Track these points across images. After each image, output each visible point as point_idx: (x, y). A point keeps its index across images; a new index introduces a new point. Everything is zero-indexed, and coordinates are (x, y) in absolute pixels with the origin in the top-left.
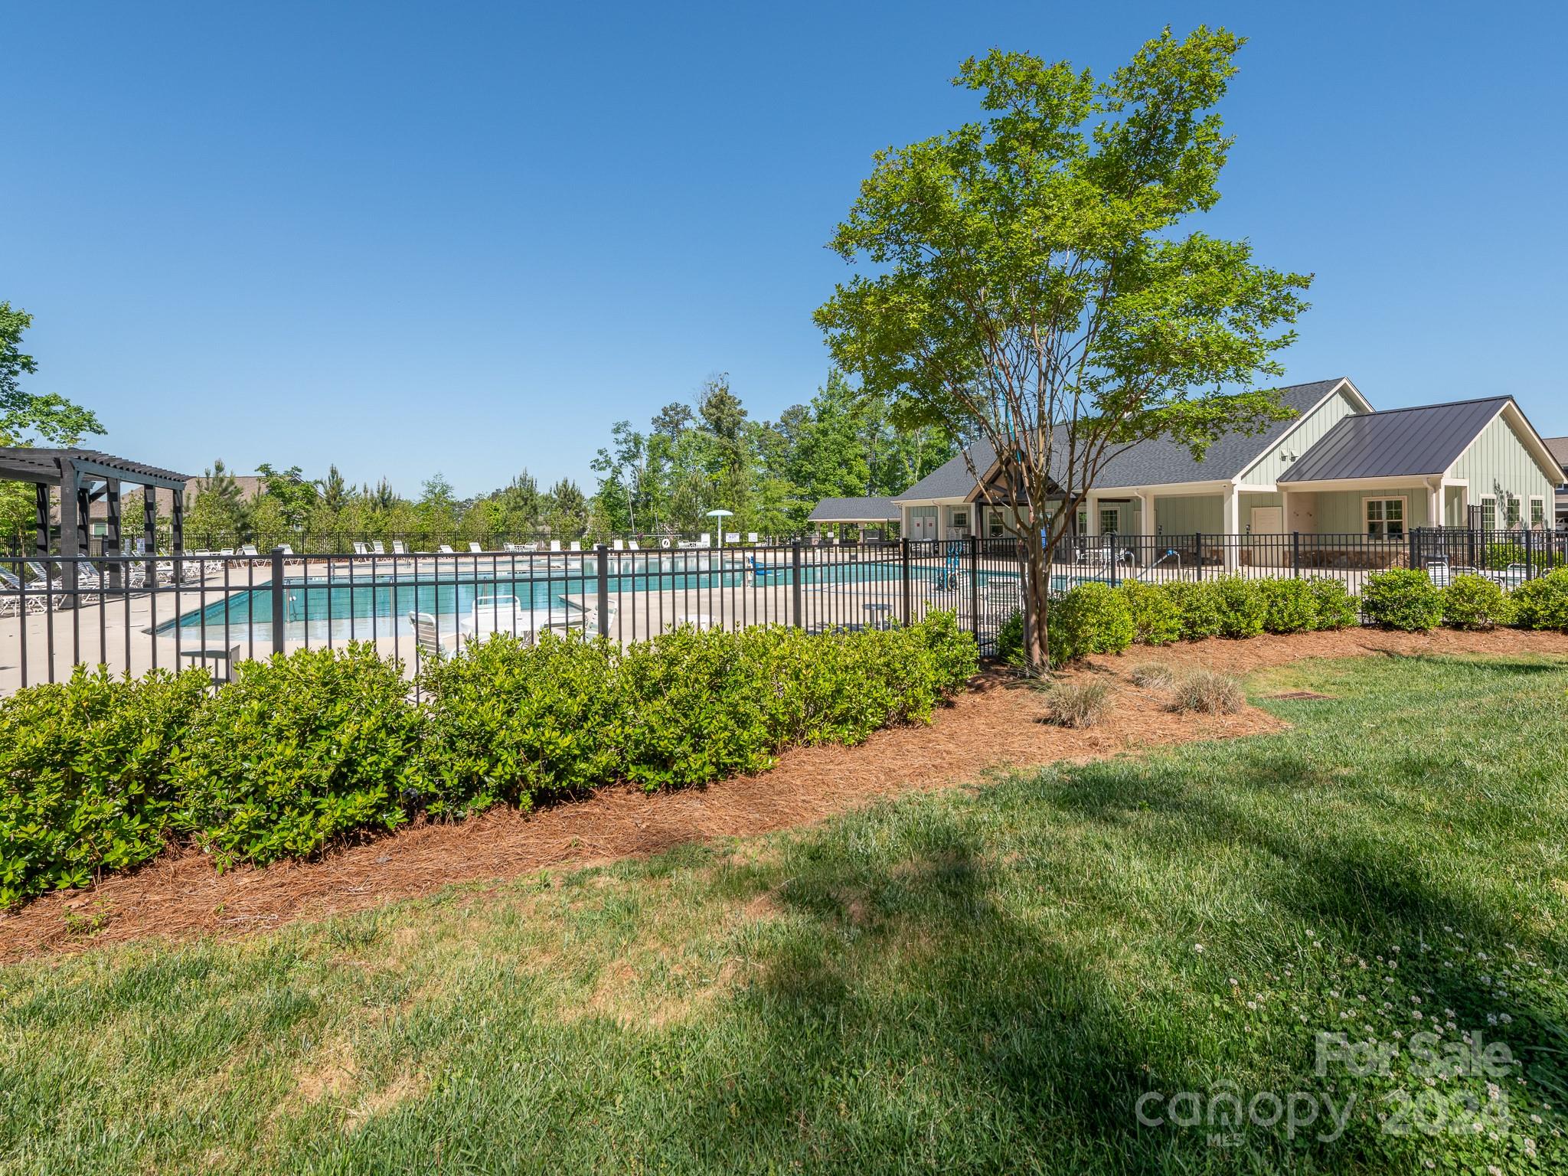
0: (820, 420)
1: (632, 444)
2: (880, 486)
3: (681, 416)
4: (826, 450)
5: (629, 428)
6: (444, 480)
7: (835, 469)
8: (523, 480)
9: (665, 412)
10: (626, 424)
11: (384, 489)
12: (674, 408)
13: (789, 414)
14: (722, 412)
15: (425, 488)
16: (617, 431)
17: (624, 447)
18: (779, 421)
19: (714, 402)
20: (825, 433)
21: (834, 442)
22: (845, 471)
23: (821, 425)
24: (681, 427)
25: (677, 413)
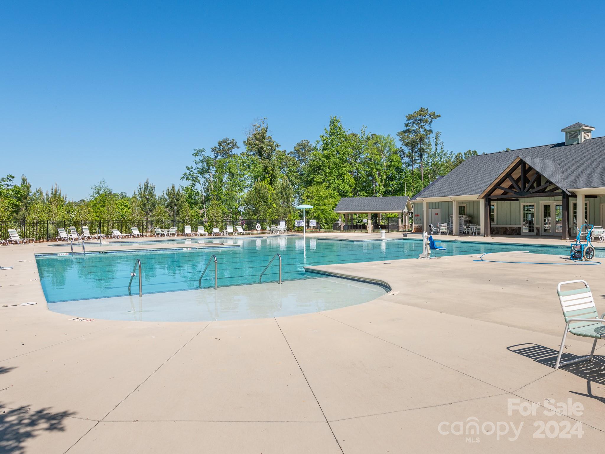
0: (325, 149)
1: (205, 164)
2: (360, 191)
3: (230, 146)
4: (329, 168)
5: (204, 153)
6: (106, 185)
7: (334, 180)
8: (146, 186)
9: (220, 144)
10: (202, 151)
11: (56, 192)
12: (226, 141)
13: (299, 145)
14: (264, 143)
15: (93, 191)
16: (196, 155)
17: (200, 166)
18: (293, 150)
19: (258, 137)
20: (328, 157)
21: (335, 163)
22: (340, 181)
23: (326, 152)
24: (230, 153)
25: (228, 145)
